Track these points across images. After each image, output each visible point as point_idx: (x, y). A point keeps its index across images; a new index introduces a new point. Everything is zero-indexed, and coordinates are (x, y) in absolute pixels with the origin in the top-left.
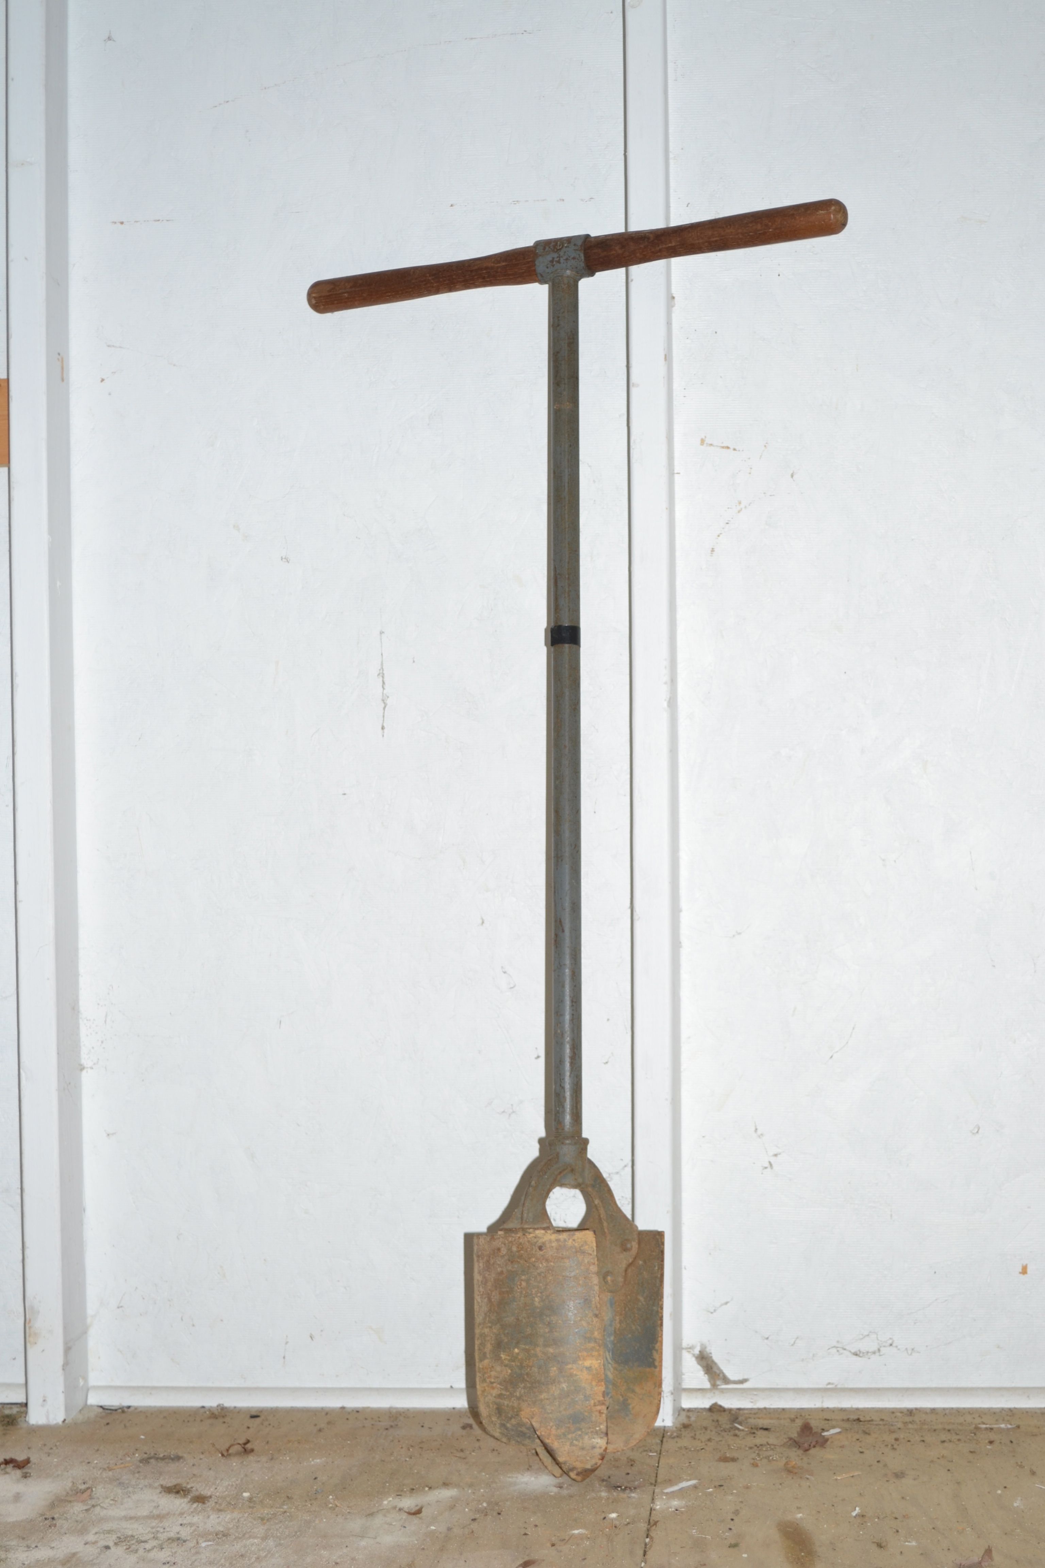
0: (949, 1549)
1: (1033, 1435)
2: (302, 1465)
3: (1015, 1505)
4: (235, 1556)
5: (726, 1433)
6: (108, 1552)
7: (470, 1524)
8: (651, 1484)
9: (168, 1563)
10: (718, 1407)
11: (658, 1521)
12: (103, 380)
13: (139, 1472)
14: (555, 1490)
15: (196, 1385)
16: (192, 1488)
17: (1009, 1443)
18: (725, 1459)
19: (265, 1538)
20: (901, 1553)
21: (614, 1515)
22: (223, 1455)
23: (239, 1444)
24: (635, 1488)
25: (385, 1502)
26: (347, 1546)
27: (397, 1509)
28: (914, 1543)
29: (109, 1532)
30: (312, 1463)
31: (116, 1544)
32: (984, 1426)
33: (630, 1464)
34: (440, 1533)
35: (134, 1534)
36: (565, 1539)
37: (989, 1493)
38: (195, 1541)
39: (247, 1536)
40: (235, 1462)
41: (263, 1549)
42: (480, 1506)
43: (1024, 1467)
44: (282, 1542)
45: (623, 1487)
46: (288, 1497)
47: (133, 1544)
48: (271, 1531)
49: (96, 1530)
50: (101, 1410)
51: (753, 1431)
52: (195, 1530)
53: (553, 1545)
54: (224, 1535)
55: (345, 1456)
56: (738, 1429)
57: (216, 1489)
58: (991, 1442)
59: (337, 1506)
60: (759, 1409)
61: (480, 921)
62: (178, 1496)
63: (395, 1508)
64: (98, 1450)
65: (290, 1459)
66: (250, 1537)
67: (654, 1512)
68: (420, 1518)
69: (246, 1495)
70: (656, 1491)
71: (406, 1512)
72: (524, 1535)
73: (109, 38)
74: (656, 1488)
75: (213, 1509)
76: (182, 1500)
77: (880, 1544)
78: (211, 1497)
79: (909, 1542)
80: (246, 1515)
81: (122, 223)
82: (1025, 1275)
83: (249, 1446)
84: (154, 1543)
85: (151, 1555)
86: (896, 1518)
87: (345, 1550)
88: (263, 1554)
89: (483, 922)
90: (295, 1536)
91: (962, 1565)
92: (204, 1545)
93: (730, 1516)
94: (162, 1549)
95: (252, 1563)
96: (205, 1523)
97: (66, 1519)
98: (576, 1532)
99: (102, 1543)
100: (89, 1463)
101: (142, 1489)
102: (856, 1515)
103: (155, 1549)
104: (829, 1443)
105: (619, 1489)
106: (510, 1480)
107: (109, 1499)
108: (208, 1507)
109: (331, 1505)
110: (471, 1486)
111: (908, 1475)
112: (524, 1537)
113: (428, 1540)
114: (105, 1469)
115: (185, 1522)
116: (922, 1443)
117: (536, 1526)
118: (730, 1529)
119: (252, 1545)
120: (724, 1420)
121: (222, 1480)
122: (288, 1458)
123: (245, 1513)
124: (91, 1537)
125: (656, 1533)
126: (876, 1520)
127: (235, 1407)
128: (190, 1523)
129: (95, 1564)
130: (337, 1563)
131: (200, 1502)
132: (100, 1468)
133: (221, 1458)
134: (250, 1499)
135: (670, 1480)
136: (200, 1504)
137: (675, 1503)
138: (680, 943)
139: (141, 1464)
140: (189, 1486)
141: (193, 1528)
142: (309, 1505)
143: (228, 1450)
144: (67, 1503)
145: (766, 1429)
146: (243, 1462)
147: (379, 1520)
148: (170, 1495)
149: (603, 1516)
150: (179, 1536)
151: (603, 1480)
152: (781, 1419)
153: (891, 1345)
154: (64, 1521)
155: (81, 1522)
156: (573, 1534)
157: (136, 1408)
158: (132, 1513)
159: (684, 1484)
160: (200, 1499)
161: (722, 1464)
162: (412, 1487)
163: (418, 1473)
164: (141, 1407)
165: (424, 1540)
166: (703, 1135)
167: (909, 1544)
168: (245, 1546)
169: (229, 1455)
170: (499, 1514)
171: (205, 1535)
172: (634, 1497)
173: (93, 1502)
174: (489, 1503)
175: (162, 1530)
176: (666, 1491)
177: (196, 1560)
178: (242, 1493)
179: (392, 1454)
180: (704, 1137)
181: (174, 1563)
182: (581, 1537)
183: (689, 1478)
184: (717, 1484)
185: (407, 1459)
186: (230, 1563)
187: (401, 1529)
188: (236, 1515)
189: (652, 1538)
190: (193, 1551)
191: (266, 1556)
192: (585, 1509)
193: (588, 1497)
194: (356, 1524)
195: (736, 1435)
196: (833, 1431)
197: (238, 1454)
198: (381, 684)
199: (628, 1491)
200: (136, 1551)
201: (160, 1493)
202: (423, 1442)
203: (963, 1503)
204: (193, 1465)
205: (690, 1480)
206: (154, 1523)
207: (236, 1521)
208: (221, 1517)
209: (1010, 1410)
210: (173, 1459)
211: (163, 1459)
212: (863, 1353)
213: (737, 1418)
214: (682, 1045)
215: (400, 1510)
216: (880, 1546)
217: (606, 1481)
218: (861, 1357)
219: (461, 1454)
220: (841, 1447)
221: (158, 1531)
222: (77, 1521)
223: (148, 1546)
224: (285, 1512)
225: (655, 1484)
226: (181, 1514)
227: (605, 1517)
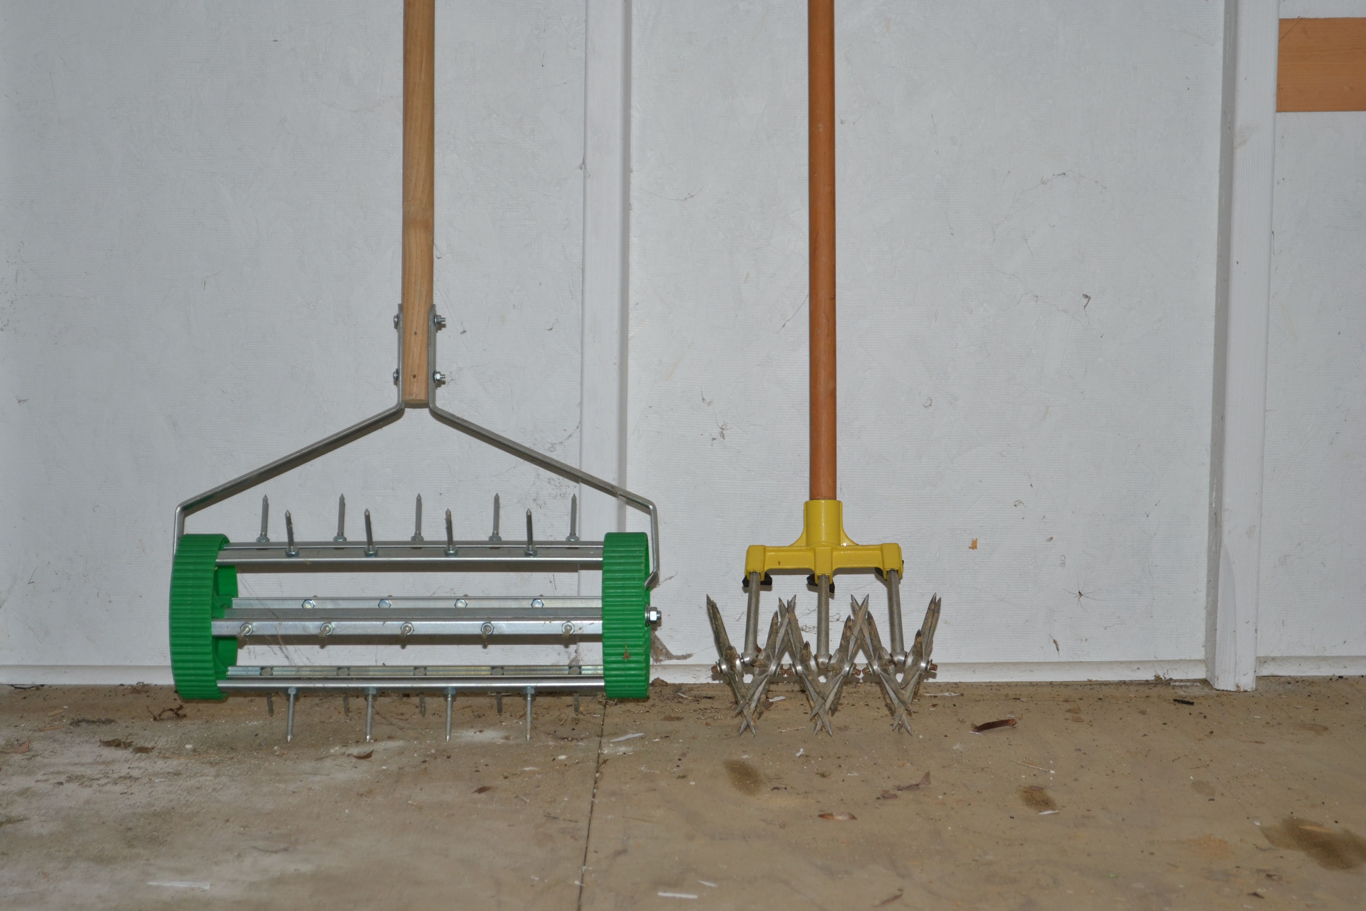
0: (889, 778)
1: (977, 701)
2: (239, 726)
3: (954, 748)
4: (191, 788)
5: (669, 701)
6: (61, 787)
7: (421, 765)
8: (598, 736)
9: (125, 793)
10: (660, 682)
11: (607, 760)
13: (71, 732)
14: (503, 741)
15: (112, 664)
16: (131, 742)
17: (953, 707)
18: (670, 719)
19: (217, 776)
20: (843, 780)
21: (563, 757)
22: (155, 719)
23: (171, 710)
24: (581, 739)
25: (332, 751)
26: (301, 781)
27: (346, 755)
28: (856, 774)
29: (58, 773)
30: (250, 724)
31: (67, 781)
32: (929, 695)
33: (575, 723)
34: (392, 771)
35: (84, 774)
36: (516, 774)
37: (930, 740)
38: (147, 779)
39: (198, 775)
40: (169, 725)
41: (217, 784)
42: (429, 753)
43: (965, 722)
44: (235, 779)
45: (570, 739)
46: (232, 748)
47: (85, 781)
48: (222, 771)
49: (42, 772)
50: (13, 688)
51: (697, 699)
52: (144, 772)
53: (506, 778)
54: (175, 774)
55: (282, 719)
56: (682, 697)
57: (156, 743)
58: (934, 706)
59: (284, 754)
60: (702, 684)
62: (118, 748)
63: (344, 754)
64: (22, 717)
65: (226, 722)
66: (202, 776)
67: (602, 756)
68: (371, 761)
69: (189, 747)
70: (602, 741)
71: (355, 757)
72: (476, 771)
74: (602, 738)
75: (157, 757)
76: (124, 752)
77: (824, 774)
78: (153, 748)
79: (852, 773)
80: (193, 761)
82: (975, 550)
83: (180, 712)
84: (107, 780)
85: (107, 788)
86: (839, 758)
87: (300, 784)
88: (219, 787)
90: (246, 774)
91: (901, 786)
92: (157, 781)
93: (677, 758)
94: (116, 784)
95: (209, 793)
96: (153, 767)
97: (9, 765)
98: (527, 769)
99: (52, 781)
100: (16, 726)
101: (79, 744)
102: (800, 755)
103: (109, 784)
104: (773, 707)
105: (566, 740)
106: (455, 734)
107: (48, 751)
108: (152, 755)
109: (277, 753)
110: (416, 739)
111: (851, 728)
112: (476, 773)
113: (381, 776)
114: (35, 731)
115: (132, 766)
116: (867, 707)
117: (487, 765)
118: (678, 766)
119: (206, 781)
120: (667, 691)
121: (160, 737)
122: (223, 721)
123: (192, 759)
124: (40, 777)
125: (607, 769)
126: (820, 759)
127: (156, 685)
128: (137, 767)
129: (52, 795)
130: (294, 792)
131: (144, 752)
132: (30, 730)
133: (154, 722)
134: (194, 750)
135: (616, 734)
136: (144, 754)
137: (623, 749)
138: (630, 205)
139: (71, 727)
140: (129, 741)
141: (141, 771)
142: (255, 754)
143: (160, 715)
144: (5, 755)
145: (710, 698)
146: (177, 724)
147: (328, 763)
148: (110, 748)
149: (552, 758)
150: (129, 775)
151: (549, 734)
152: (724, 691)
153: (838, 620)
154: (8, 767)
155: (25, 767)
156: (524, 771)
157: (51, 686)
158: (76, 760)
159: (630, 736)
160: (143, 750)
161: (666, 722)
162: (356, 740)
163: (359, 731)
164: (55, 685)
165: (377, 776)
166: (650, 406)
167: (851, 775)
168: (199, 782)
169: (162, 720)
170: (449, 757)
171: (157, 774)
172: (582, 745)
173: (32, 753)
174: (437, 751)
175: (111, 772)
176: (612, 741)
177: (152, 792)
178: (184, 745)
179: (331, 717)
180: (650, 407)
181: (132, 794)
182: (533, 773)
183: (634, 732)
184: (663, 735)
185: (348, 721)
186: (189, 793)
187: (352, 769)
188: (182, 760)
189: (601, 773)
190: (148, 785)
191: (222, 788)
192: (533, 754)
193: (536, 746)
194: (308, 766)
195: (680, 702)
196: (776, 699)
197: (169, 719)
199: (575, 741)
200: (91, 786)
201: (100, 746)
202: (360, 709)
203: (904, 747)
204: (126, 727)
205: (635, 733)
206: (101, 767)
207: (184, 765)
208: (168, 763)
209: (956, 683)
210: (104, 722)
211: (93, 722)
212: (810, 628)
213: (681, 689)
214: (630, 312)
215: (349, 755)
216: (823, 775)
217: (552, 734)
218: (807, 632)
219: (402, 717)
220: (785, 710)
221: (107, 773)
222: (21, 767)
223: (102, 782)
224: (232, 758)
225: (601, 736)
226: (127, 761)
227: (554, 759)
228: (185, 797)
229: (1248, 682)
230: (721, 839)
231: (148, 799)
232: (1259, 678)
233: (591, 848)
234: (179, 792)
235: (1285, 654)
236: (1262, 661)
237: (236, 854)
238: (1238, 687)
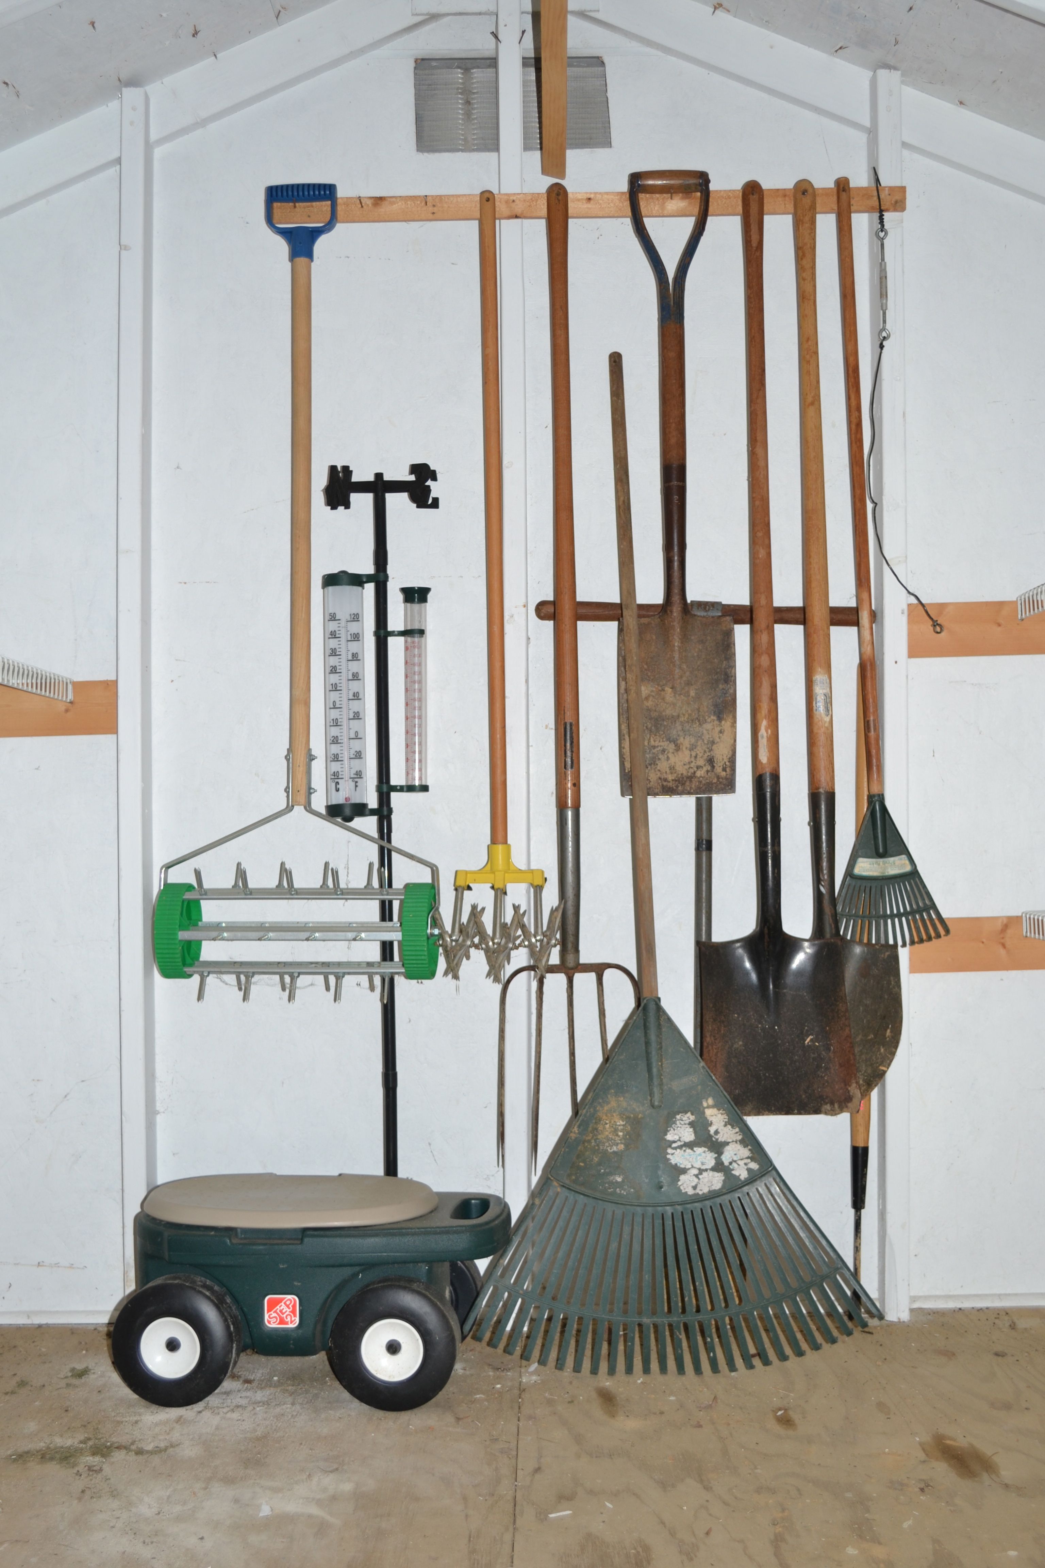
0: (694, 1401)
4: (278, 1415)
6: (201, 1414)
9: (239, 1420)
11: (525, 1387)
12: (172, 681)
14: (462, 1372)
19: (293, 1404)
20: (667, 1404)
21: (499, 1386)
24: (509, 1369)
28: (674, 1398)
31: (204, 1410)
36: (472, 1401)
38: (252, 1407)
39: (282, 1403)
41: (294, 1411)
44: (304, 1406)
45: (502, 1369)
46: (301, 1379)
47: (215, 1410)
48: (296, 1400)
52: (250, 1400)
53: (466, 1404)
54: (268, 1403)
57: (256, 1375)
61: (408, 1020)
62: (233, 1380)
66: (284, 1404)
67: (522, 1383)
69: (275, 1378)
70: (522, 1371)
73: (178, 467)
75: (257, 1387)
76: (237, 1383)
78: (254, 1380)
80: (279, 1391)
81: (185, 583)
86: (663, 1384)
88: (295, 1414)
89: (410, 1021)
90: (311, 1402)
91: (701, 1407)
92: (258, 1409)
93: (567, 1385)
94: (233, 1412)
95: (289, 1419)
96: (255, 1396)
99: (196, 1409)
102: (641, 1383)
103: (229, 1412)
105: (500, 1370)
108: (254, 1386)
115: (242, 1396)
117: (454, 1393)
118: (568, 1393)
119: (287, 1408)
121: (258, 1369)
123: (278, 1389)
125: (526, 1396)
126: (652, 1385)
128: (245, 1397)
129: (195, 1422)
130: (340, 1418)
131: (249, 1383)
134: (279, 1382)
135: (529, 1364)
136: (249, 1385)
137: (534, 1378)
140: (239, 1374)
141: (248, 1399)
142: (315, 1384)
149: (493, 1386)
150: (241, 1404)
156: (476, 1398)
160: (248, 1381)
168: (283, 1409)
171: (257, 1403)
172: (510, 1375)
176: (528, 1371)
177: (255, 1418)
178: (273, 1377)
181: (243, 1420)
182: (482, 1400)
186: (277, 1419)
188: (272, 1390)
189: (522, 1399)
190: (252, 1413)
191: (297, 1415)
192: (481, 1382)
193: (482, 1375)
198: (346, 873)
199: (505, 1371)
200: (219, 1414)
207: (274, 1394)
208: (264, 1392)
217: (491, 1365)
224: (302, 1388)
225: (521, 1367)
226: (239, 1391)
227: (493, 1388)
228: (275, 1423)
229: (905, 1316)
230: (596, 1457)
231: (254, 1425)
232: (912, 1310)
233: (519, 1467)
234: (272, 1418)
235: (927, 1294)
236: (914, 1299)
237: (308, 1474)
238: (899, 1319)
